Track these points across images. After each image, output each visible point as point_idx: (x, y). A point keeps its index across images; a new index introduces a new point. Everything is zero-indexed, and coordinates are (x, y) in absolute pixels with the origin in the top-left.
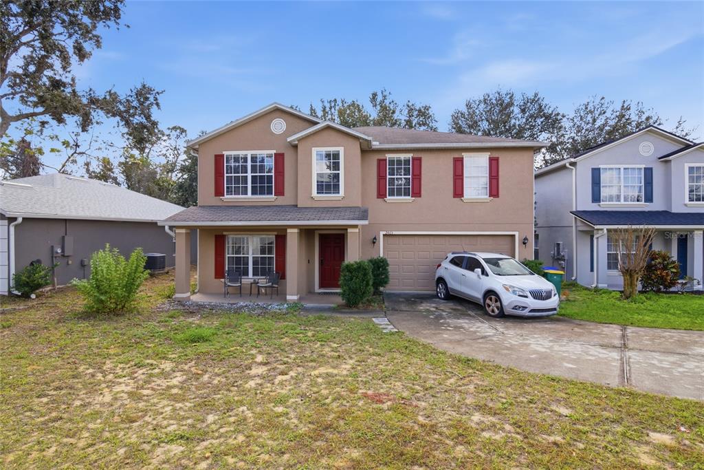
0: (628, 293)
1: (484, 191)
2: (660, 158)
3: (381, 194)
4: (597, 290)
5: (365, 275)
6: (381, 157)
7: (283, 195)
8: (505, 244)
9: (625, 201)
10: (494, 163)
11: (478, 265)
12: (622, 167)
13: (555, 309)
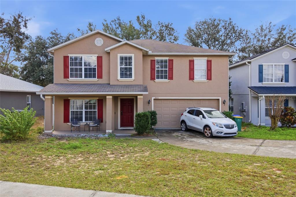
0: (273, 127)
1: (204, 77)
2: (292, 60)
3: (152, 78)
4: (260, 127)
5: (147, 119)
6: (152, 59)
7: (102, 78)
8: (215, 103)
9: (275, 82)
10: (209, 63)
11: (201, 113)
12: (274, 64)
13: (235, 133)
